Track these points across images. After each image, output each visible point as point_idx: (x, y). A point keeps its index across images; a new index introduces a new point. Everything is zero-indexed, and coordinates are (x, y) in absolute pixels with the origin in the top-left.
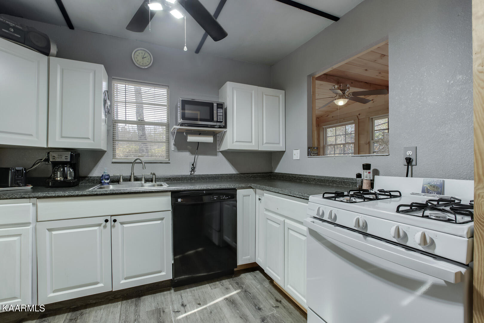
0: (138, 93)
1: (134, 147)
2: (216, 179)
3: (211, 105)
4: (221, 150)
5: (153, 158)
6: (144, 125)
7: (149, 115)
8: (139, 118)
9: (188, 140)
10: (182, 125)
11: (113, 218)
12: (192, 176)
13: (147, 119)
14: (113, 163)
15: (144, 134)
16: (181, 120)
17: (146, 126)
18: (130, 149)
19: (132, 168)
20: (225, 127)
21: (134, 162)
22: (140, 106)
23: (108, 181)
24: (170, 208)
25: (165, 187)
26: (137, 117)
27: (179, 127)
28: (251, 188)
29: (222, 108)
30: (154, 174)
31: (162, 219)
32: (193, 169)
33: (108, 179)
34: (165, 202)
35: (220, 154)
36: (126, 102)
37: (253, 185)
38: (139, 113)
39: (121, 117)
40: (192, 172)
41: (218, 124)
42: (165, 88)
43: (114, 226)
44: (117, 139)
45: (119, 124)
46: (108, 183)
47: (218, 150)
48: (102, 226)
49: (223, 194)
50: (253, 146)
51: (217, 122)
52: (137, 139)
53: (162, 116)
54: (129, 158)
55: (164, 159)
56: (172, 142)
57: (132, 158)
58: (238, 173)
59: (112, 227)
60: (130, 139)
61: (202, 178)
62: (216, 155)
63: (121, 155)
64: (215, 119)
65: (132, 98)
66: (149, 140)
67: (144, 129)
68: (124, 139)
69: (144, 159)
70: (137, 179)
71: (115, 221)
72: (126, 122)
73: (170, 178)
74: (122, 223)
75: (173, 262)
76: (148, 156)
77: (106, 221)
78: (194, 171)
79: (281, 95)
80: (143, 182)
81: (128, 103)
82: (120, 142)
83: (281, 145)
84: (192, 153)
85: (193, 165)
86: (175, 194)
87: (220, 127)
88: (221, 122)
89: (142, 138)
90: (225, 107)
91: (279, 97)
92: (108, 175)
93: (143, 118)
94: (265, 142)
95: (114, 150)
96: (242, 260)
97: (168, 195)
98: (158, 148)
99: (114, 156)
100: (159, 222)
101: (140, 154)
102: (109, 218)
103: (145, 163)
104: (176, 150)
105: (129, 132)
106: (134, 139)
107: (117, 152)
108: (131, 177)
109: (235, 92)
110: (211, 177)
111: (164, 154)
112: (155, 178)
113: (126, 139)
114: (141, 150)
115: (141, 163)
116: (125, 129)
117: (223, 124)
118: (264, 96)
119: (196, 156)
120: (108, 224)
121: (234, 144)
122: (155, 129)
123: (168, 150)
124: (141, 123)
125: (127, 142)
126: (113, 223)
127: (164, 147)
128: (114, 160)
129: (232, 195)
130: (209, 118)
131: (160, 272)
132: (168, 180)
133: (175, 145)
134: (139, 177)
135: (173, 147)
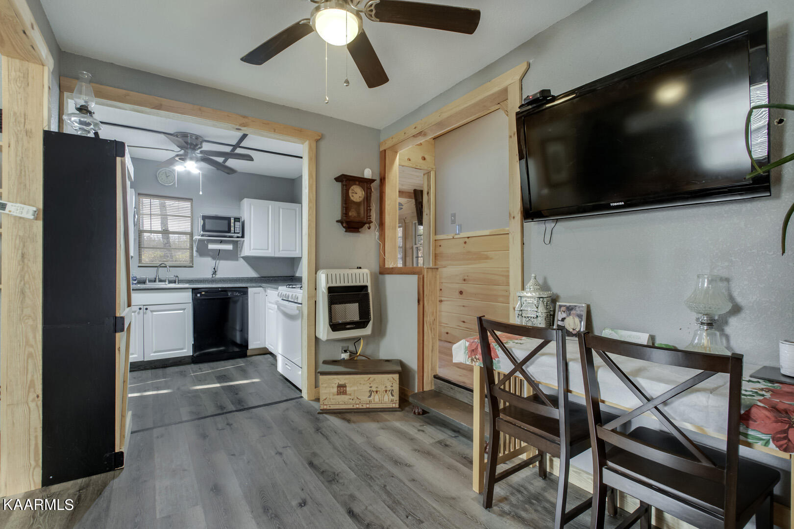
0: (163, 206)
1: (159, 253)
2: (237, 281)
3: (229, 219)
4: (242, 256)
5: (177, 263)
6: (169, 234)
7: (173, 226)
8: (164, 228)
9: (209, 248)
10: (203, 235)
11: (145, 307)
12: (213, 278)
13: (171, 229)
14: (139, 267)
15: (168, 242)
16: (202, 232)
17: (170, 235)
18: (155, 255)
19: (157, 271)
20: (243, 236)
21: (160, 266)
22: (164, 218)
23: (136, 282)
24: (191, 301)
25: (187, 286)
26: (162, 228)
27: (200, 237)
28: (261, 287)
29: (239, 221)
30: (177, 277)
31: (184, 309)
32: (215, 273)
33: (135, 280)
34: (187, 297)
35: (241, 259)
36: (151, 215)
37: (264, 285)
38: (164, 223)
39: (146, 227)
40: (214, 276)
41: (236, 235)
42: (189, 201)
43: (146, 313)
44: (142, 246)
45: (145, 234)
46: (135, 284)
47: (239, 256)
48: (137, 312)
49: (236, 291)
50: (269, 253)
51: (235, 233)
52: (162, 246)
53: (185, 226)
54: (154, 262)
55: (188, 264)
56: (195, 249)
57: (158, 263)
58: (258, 276)
59: (144, 313)
60: (155, 247)
61: (223, 280)
62: (237, 260)
63: (147, 260)
64: (232, 231)
65: (156, 210)
66: (173, 247)
67: (168, 238)
68: (150, 246)
69: (168, 264)
70: (161, 281)
71: (146, 309)
72: (151, 232)
73: (192, 281)
74: (152, 311)
75: (193, 343)
76: (172, 261)
77: (140, 309)
78: (215, 275)
79: (298, 209)
80: (167, 283)
81: (153, 215)
82: (145, 249)
83: (297, 252)
84: (214, 258)
85: (214, 269)
86: (195, 291)
87: (238, 237)
88: (239, 233)
89: (167, 246)
90: (242, 220)
91: (295, 210)
92: (136, 277)
93: (168, 228)
94: (281, 249)
95: (140, 255)
96: (253, 345)
97: (189, 291)
98: (182, 254)
99: (140, 261)
100: (182, 311)
101: (165, 260)
102: (142, 307)
103: (169, 267)
104: (198, 256)
105: (154, 241)
106: (158, 247)
107: (143, 257)
108: (155, 279)
109: (252, 207)
110: (232, 280)
111: (188, 259)
112: (178, 280)
113: (152, 247)
114: (165, 256)
115: (166, 267)
116: (151, 238)
117: (240, 235)
118: (281, 210)
119: (218, 261)
120: (141, 311)
121: (252, 251)
122: (179, 237)
123: (192, 256)
124: (165, 232)
125: (152, 249)
126: (145, 310)
127: (188, 254)
128: (140, 265)
129: (244, 291)
130: (227, 230)
131: (182, 349)
132: (190, 282)
133: (197, 251)
134: (163, 279)
135: (195, 253)
